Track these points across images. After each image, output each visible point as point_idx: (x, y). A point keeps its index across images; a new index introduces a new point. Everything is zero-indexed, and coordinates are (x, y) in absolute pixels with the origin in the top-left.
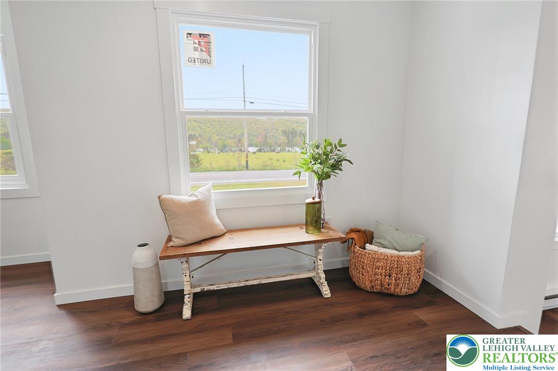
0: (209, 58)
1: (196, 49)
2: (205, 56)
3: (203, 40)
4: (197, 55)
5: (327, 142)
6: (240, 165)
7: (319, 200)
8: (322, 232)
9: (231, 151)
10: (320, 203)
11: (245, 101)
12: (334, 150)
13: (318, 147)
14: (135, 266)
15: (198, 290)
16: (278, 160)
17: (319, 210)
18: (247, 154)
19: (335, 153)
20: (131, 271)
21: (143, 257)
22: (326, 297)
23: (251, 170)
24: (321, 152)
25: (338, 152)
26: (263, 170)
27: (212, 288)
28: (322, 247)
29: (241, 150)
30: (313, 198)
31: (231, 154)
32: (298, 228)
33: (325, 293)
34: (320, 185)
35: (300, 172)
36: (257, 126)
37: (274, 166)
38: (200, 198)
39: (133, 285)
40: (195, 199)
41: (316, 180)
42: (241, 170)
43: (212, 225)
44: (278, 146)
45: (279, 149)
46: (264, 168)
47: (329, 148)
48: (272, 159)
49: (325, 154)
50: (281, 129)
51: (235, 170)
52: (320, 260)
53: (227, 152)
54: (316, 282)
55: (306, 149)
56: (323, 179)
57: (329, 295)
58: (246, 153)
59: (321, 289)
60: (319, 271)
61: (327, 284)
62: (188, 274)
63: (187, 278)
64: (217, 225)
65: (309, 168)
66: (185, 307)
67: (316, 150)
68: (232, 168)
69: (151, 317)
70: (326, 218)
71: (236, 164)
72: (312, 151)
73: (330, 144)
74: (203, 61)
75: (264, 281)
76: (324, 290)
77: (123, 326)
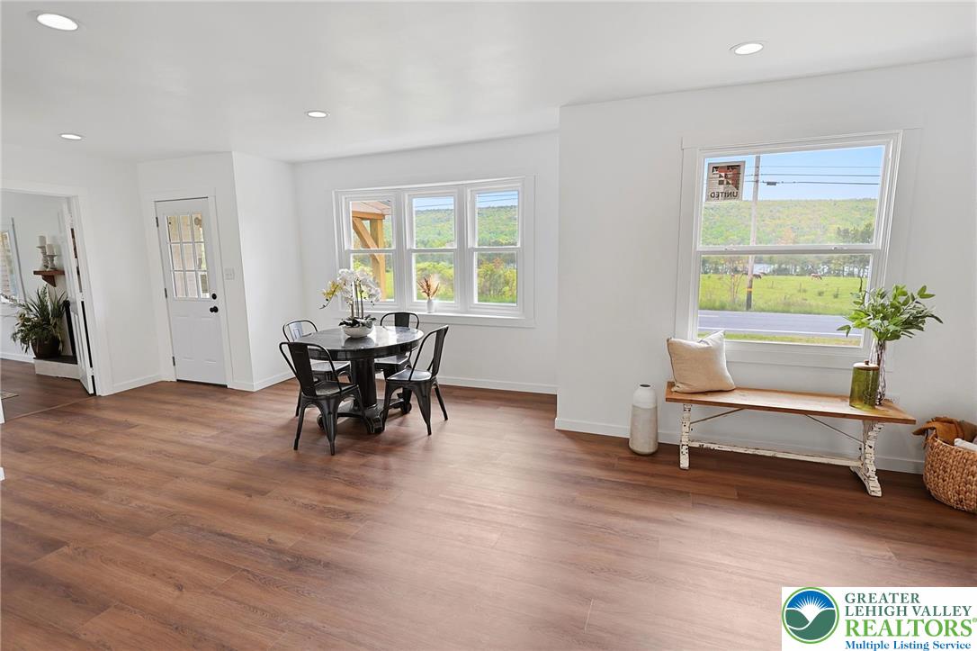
0: (736, 191)
1: (721, 183)
2: (731, 189)
3: (730, 174)
4: (721, 188)
5: (899, 291)
6: (734, 301)
7: (876, 366)
8: (877, 409)
9: (716, 271)
10: (876, 370)
11: (757, 181)
12: (911, 301)
13: (883, 296)
14: (637, 405)
15: (696, 445)
16: (820, 294)
17: (875, 380)
18: (751, 281)
19: (912, 306)
20: (631, 407)
21: (644, 398)
22: (873, 494)
23: (755, 311)
24: (887, 303)
25: (918, 305)
26: (784, 312)
27: (712, 446)
28: (875, 429)
29: (736, 271)
30: (867, 363)
31: (715, 277)
32: (839, 400)
33: (872, 489)
34: (881, 347)
35: (850, 328)
36: (778, 222)
37: (810, 306)
38: (711, 345)
39: (629, 427)
40: (706, 345)
41: (875, 340)
42: (736, 310)
43: (722, 377)
44: (824, 263)
45: (826, 270)
46: (787, 308)
47: (902, 299)
48: (805, 291)
49: (892, 306)
50: (836, 226)
51: (722, 308)
52: (871, 447)
53: (706, 273)
54: (860, 476)
55: (864, 298)
56: (887, 339)
57: (879, 494)
58: (748, 278)
59: (866, 483)
60: (867, 461)
61: (878, 479)
62: (687, 425)
63: (686, 429)
64: (726, 377)
65: (863, 323)
66: (682, 457)
67: (879, 299)
68: (717, 304)
69: (645, 458)
70: (887, 393)
71: (726, 297)
72: (872, 301)
73: (905, 294)
74: (728, 195)
75: (780, 455)
76: (871, 485)
77: (620, 458)
